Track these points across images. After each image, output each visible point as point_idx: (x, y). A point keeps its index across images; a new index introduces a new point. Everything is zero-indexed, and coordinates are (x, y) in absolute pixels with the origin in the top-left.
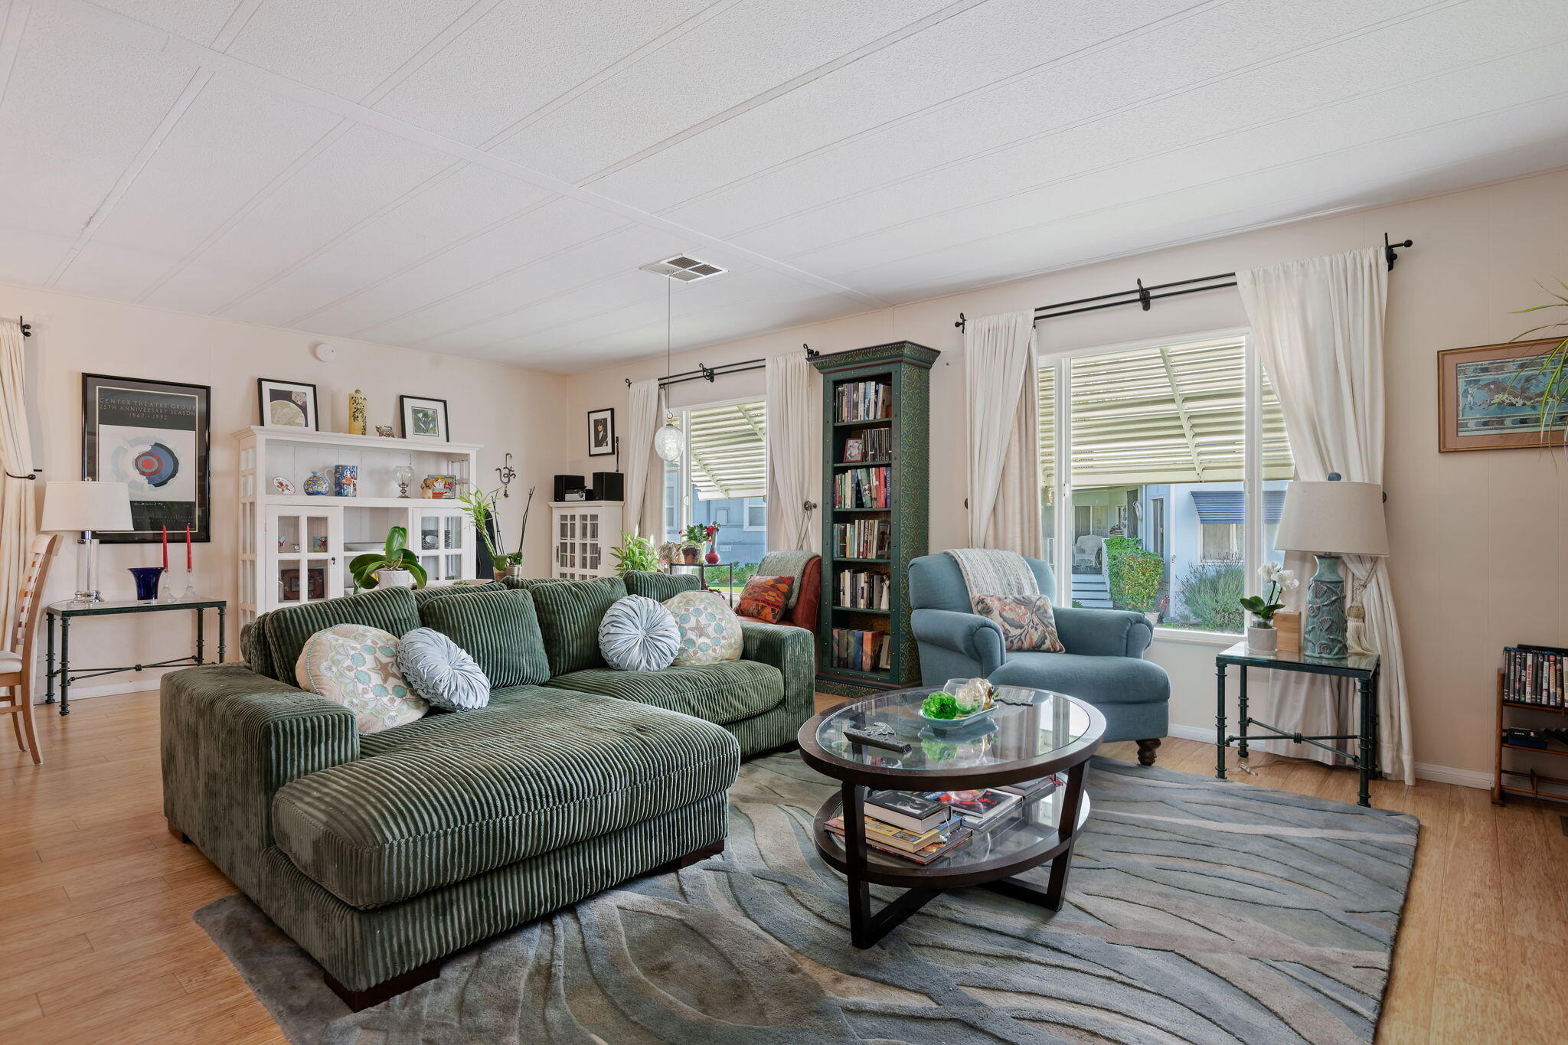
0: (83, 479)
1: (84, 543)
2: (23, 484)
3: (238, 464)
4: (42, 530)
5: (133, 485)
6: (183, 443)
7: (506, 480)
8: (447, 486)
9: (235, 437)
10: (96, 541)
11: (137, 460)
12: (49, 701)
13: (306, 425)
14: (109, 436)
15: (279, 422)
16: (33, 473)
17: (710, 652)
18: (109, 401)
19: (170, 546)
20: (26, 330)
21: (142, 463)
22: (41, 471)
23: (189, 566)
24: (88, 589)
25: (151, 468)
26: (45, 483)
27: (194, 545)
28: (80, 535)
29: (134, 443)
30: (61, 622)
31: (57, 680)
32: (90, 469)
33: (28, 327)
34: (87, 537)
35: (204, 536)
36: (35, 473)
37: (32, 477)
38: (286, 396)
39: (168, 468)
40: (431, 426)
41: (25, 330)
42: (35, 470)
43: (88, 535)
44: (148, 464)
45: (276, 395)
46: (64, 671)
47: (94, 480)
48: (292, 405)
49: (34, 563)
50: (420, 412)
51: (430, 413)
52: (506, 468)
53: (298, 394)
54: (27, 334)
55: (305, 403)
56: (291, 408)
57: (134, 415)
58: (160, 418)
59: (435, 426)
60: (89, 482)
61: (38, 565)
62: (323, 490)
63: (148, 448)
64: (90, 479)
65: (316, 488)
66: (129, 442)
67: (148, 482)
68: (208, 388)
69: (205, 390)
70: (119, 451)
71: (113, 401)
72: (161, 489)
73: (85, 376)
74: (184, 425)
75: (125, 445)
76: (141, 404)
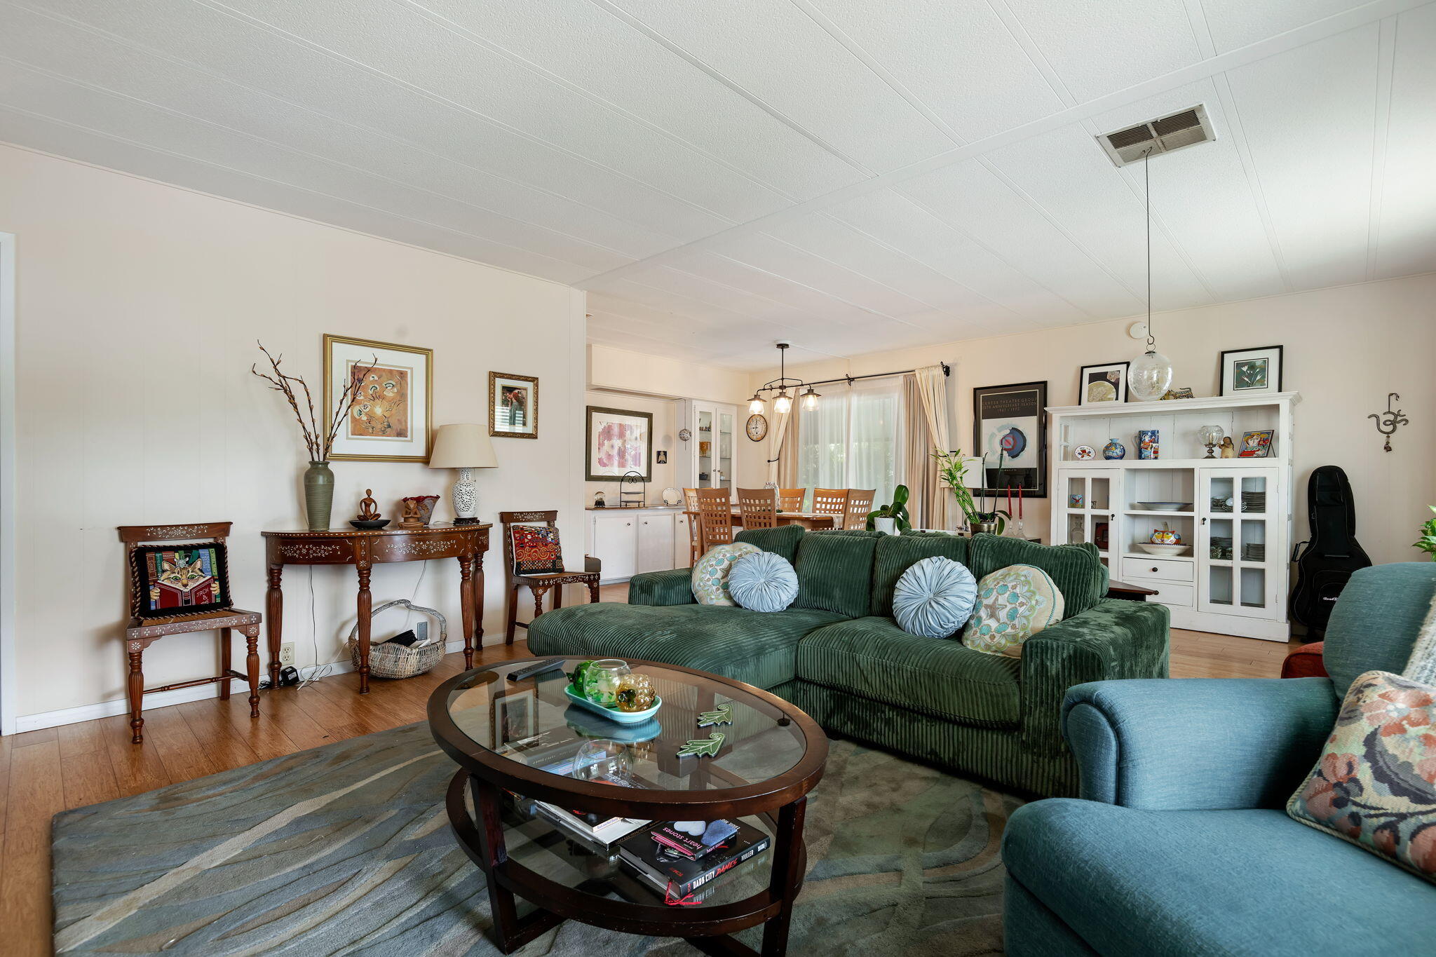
5: (1001, 458)
6: (1028, 425)
7: (1390, 428)
8: (1261, 442)
11: (1002, 440)
13: (1117, 399)
14: (988, 425)
15: (1093, 399)
17: (987, 637)
18: (987, 403)
19: (1024, 500)
20: (945, 370)
21: (1004, 442)
23: (1020, 515)
25: (1009, 445)
29: (1000, 430)
32: (977, 448)
33: (946, 367)
35: (1044, 493)
38: (1102, 377)
39: (1021, 444)
40: (1258, 377)
41: (947, 371)
44: (1008, 443)
45: (1093, 378)
48: (1107, 383)
50: (1243, 365)
51: (1258, 363)
52: (1389, 412)
53: (1112, 373)
55: (1118, 380)
56: (1105, 386)
57: (1000, 410)
58: (1015, 410)
59: (1264, 377)
62: (1115, 455)
63: (1008, 432)
65: (1111, 454)
66: (998, 429)
67: (1009, 456)
68: (1045, 383)
69: (1043, 385)
70: (992, 436)
71: (989, 403)
72: (1016, 460)
73: (975, 390)
74: (1030, 412)
75: (996, 432)
76: (1004, 402)
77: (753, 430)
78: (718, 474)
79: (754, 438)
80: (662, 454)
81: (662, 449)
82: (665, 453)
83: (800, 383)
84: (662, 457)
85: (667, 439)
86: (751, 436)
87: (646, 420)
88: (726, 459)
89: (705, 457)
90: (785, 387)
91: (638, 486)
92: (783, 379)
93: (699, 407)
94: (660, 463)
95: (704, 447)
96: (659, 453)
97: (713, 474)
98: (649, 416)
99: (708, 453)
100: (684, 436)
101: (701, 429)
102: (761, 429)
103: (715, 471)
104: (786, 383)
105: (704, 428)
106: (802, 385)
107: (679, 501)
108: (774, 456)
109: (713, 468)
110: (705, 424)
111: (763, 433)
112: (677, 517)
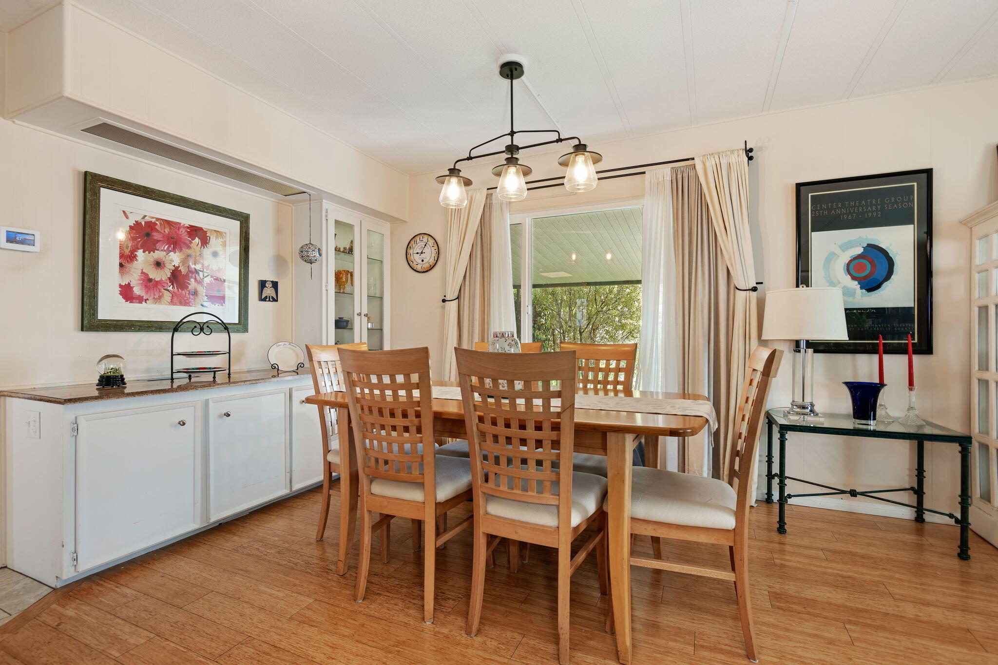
0: (797, 286)
1: (799, 351)
2: (748, 295)
3: (971, 259)
4: (762, 339)
5: (847, 292)
9: (965, 224)
10: (810, 351)
11: (848, 265)
12: (769, 500)
14: (822, 241)
16: (755, 285)
18: (821, 207)
19: (886, 357)
20: (750, 154)
21: (853, 268)
22: (762, 283)
23: (911, 383)
24: (803, 401)
25: (863, 272)
26: (765, 294)
27: (916, 358)
28: (795, 343)
29: (845, 247)
30: (779, 436)
31: (776, 481)
32: (803, 277)
33: (751, 150)
34: (802, 346)
35: (926, 347)
36: (758, 286)
37: (754, 289)
39: (883, 269)
42: (757, 283)
43: (803, 345)
44: (861, 268)
46: (782, 476)
47: (808, 286)
49: (751, 380)
54: (750, 158)
57: (845, 217)
58: (872, 215)
60: (803, 289)
61: (755, 383)
63: (859, 250)
64: (805, 286)
66: (840, 247)
67: (861, 288)
68: (929, 172)
69: (925, 175)
70: (831, 258)
71: (824, 206)
72: (876, 295)
73: (799, 186)
74: (900, 218)
75: (837, 251)
76: (852, 204)
77: (417, 257)
78: (365, 319)
79: (419, 268)
80: (269, 285)
81: (269, 277)
82: (275, 285)
83: (555, 136)
84: (269, 291)
85: (280, 261)
86: (414, 265)
87: (237, 224)
88: (376, 299)
89: (344, 293)
90: (518, 148)
91: (217, 341)
92: (512, 133)
93: (334, 212)
94: (264, 300)
95: (343, 279)
96: (262, 284)
97: (357, 319)
98: (244, 219)
99: (348, 289)
100: (307, 255)
101: (337, 250)
102: (429, 255)
103: (359, 314)
104: (519, 141)
105: (342, 250)
106: (559, 140)
107: (301, 365)
108: (452, 294)
109: (357, 311)
110: (344, 244)
111: (432, 261)
112: (294, 394)
